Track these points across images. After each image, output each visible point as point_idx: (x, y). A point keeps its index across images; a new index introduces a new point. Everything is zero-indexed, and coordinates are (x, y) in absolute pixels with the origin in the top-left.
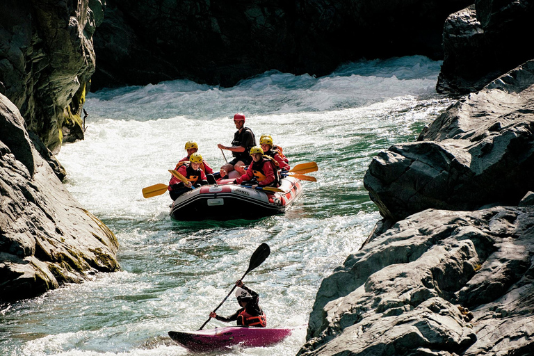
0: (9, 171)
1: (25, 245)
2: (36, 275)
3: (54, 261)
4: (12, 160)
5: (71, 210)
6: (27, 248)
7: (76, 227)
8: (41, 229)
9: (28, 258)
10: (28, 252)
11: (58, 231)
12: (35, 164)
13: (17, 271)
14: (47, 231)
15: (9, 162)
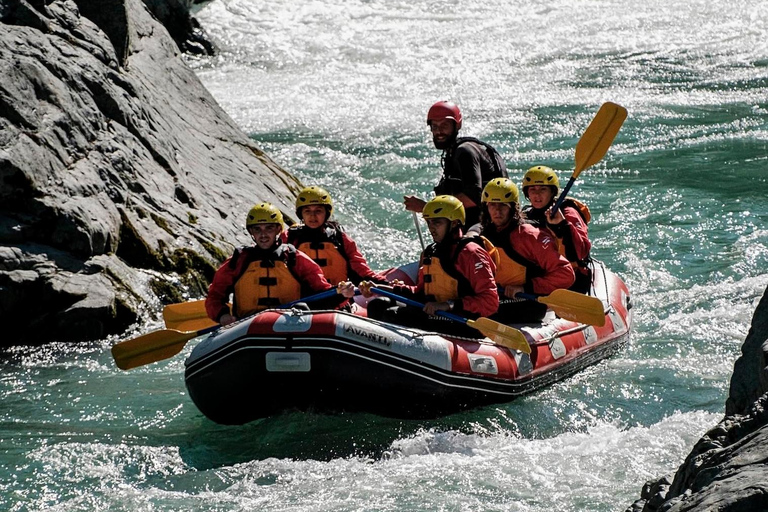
0: (61, 44)
1: (93, 226)
2: (118, 302)
3: (167, 269)
4: (71, 16)
5: (220, 149)
6: (98, 235)
7: (230, 189)
8: (138, 188)
9: (98, 260)
10: (101, 243)
11: (181, 195)
12: (132, 30)
13: (71, 289)
14: (153, 194)
15: (63, 21)
